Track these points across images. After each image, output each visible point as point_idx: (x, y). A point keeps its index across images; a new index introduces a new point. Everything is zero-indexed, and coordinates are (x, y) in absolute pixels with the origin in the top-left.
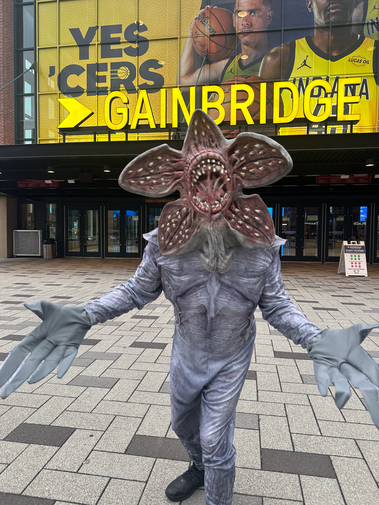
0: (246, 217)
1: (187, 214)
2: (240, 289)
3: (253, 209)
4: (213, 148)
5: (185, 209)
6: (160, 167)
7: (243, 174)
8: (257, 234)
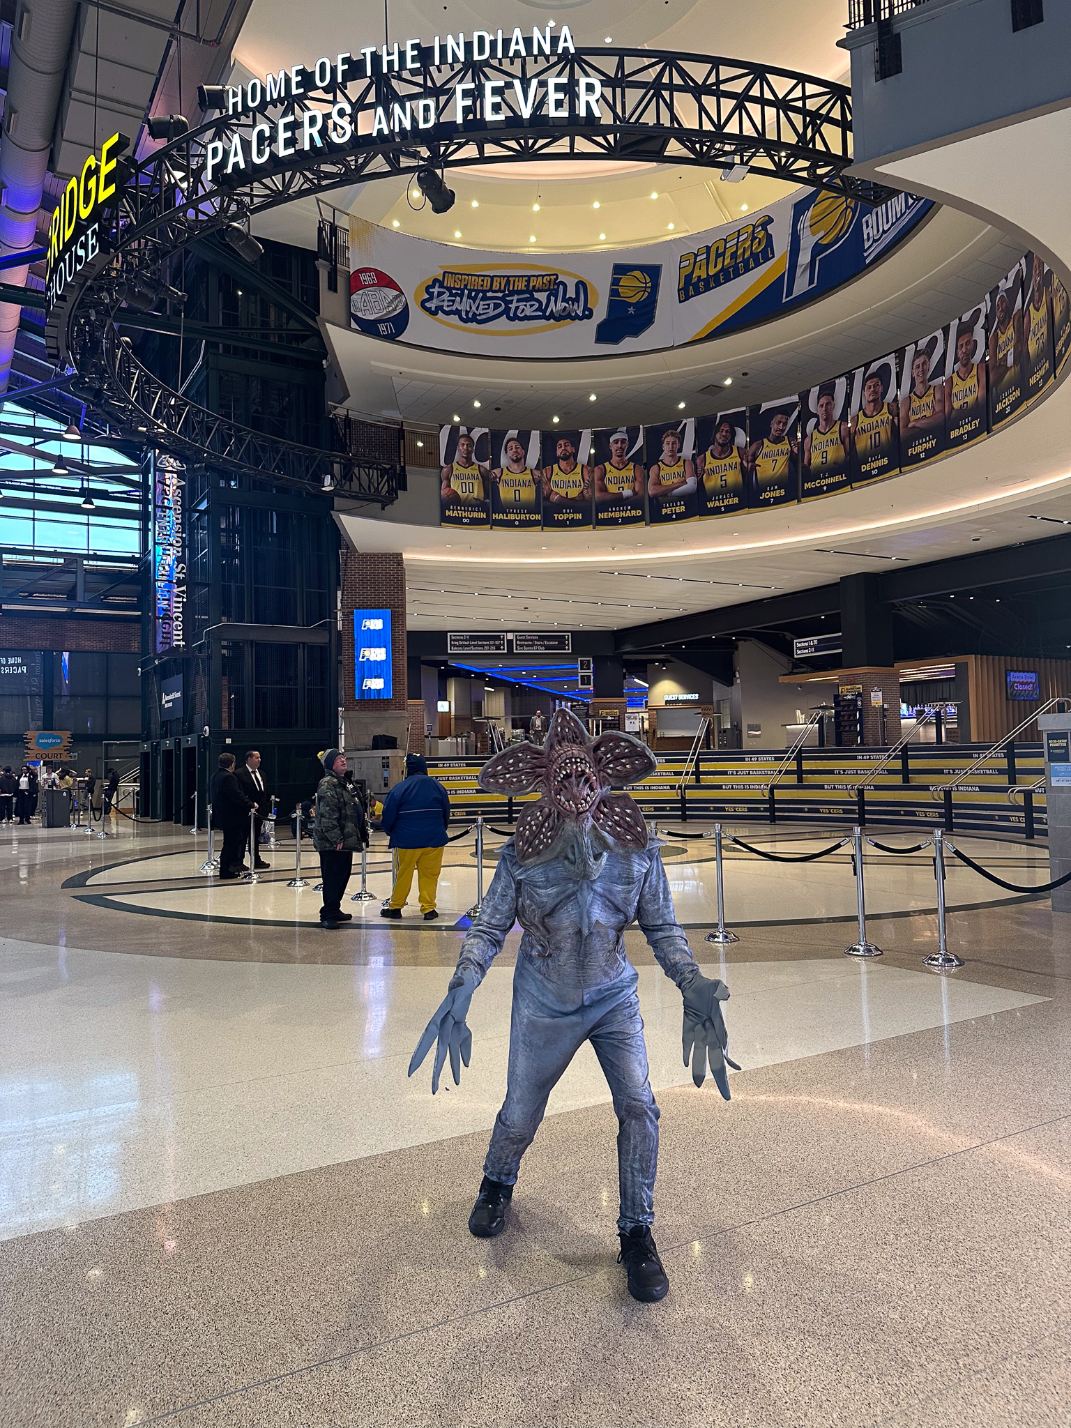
0: (616, 818)
1: (550, 815)
2: (612, 898)
3: (623, 809)
4: (577, 744)
5: (547, 810)
6: (521, 765)
7: (609, 771)
8: (628, 837)
